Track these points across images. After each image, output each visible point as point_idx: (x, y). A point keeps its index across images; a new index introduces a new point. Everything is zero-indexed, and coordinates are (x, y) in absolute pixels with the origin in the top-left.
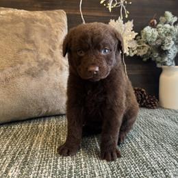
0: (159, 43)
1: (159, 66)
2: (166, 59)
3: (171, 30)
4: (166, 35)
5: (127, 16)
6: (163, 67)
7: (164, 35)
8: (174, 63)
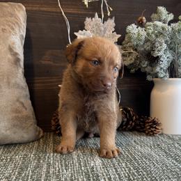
0: (148, 47)
1: (149, 78)
2: (158, 69)
3: (163, 29)
4: (157, 36)
5: (109, 14)
6: (155, 79)
7: (153, 36)
8: (167, 74)
